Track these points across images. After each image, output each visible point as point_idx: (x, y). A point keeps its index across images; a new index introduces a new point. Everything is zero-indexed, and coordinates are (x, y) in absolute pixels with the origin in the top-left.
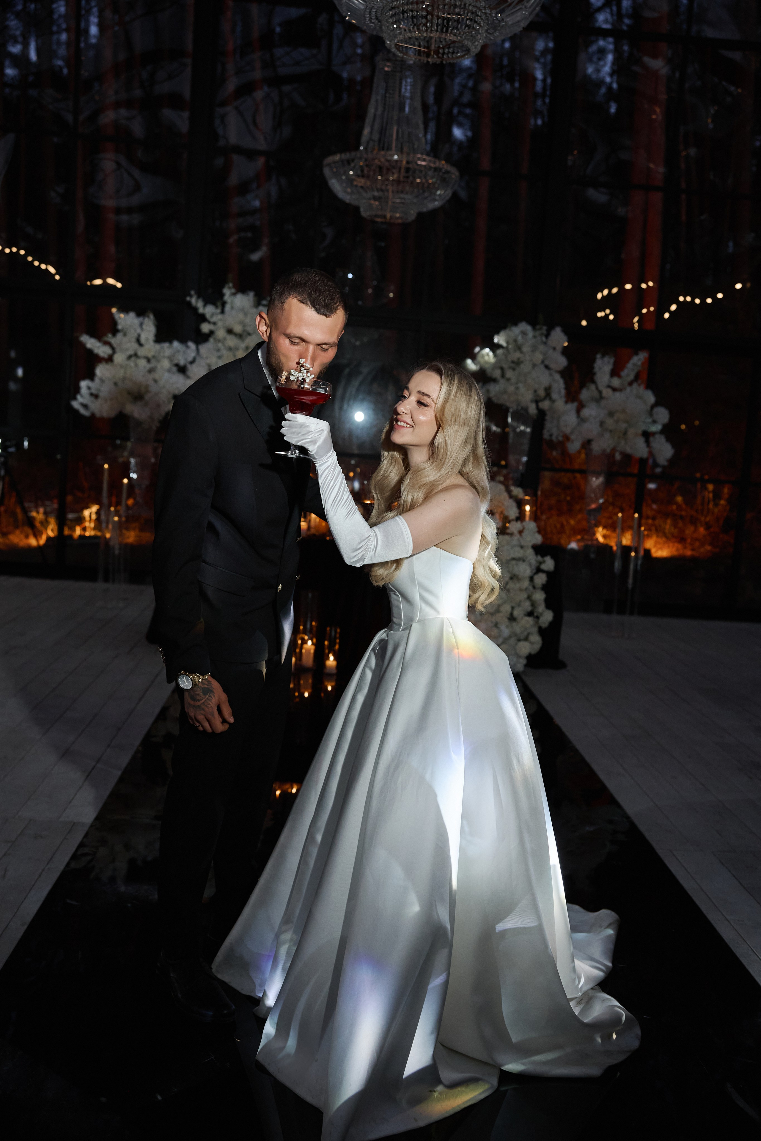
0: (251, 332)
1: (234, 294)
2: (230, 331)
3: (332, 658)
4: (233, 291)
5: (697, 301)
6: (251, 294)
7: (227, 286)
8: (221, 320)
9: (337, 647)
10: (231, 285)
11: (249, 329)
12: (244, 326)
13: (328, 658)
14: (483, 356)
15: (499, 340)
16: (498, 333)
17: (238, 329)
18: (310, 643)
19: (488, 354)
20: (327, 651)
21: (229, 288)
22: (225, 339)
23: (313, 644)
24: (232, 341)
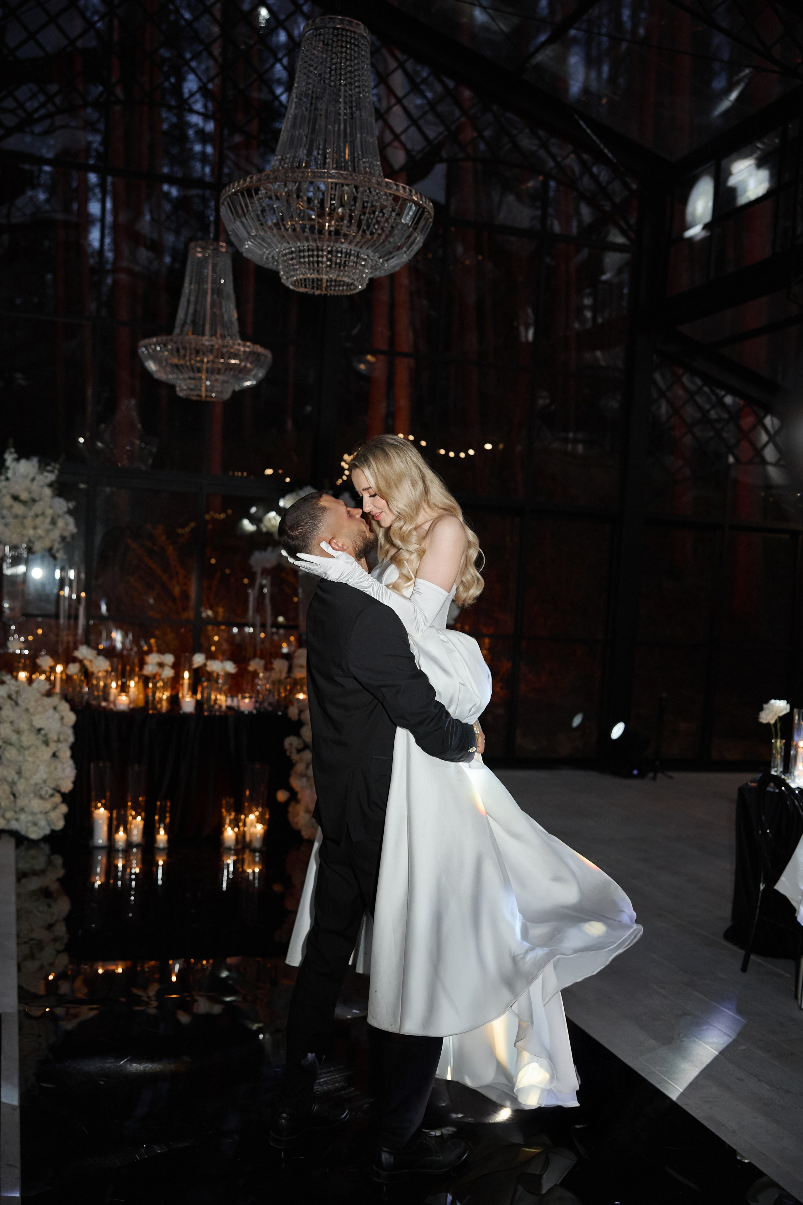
0: (37, 499)
1: (18, 460)
2: (16, 498)
3: (162, 832)
4: (15, 456)
5: (452, 454)
6: (35, 461)
7: (8, 451)
8: (5, 487)
9: (168, 820)
10: (13, 450)
11: (36, 496)
12: (30, 492)
13: (158, 832)
14: (270, 520)
15: (285, 504)
16: (283, 496)
17: (24, 496)
18: (139, 818)
19: (274, 518)
20: (157, 825)
21: (11, 453)
22: (11, 507)
23: (142, 819)
24: (19, 509)
